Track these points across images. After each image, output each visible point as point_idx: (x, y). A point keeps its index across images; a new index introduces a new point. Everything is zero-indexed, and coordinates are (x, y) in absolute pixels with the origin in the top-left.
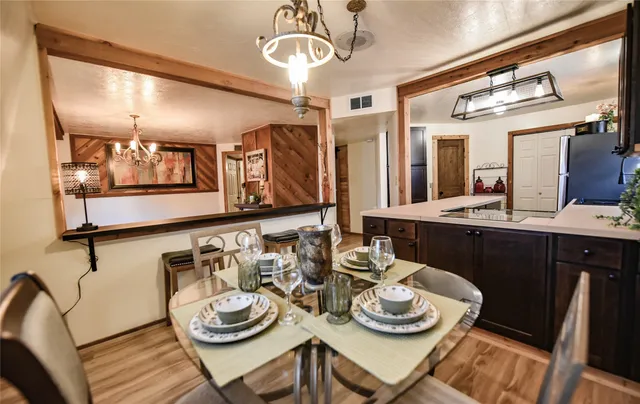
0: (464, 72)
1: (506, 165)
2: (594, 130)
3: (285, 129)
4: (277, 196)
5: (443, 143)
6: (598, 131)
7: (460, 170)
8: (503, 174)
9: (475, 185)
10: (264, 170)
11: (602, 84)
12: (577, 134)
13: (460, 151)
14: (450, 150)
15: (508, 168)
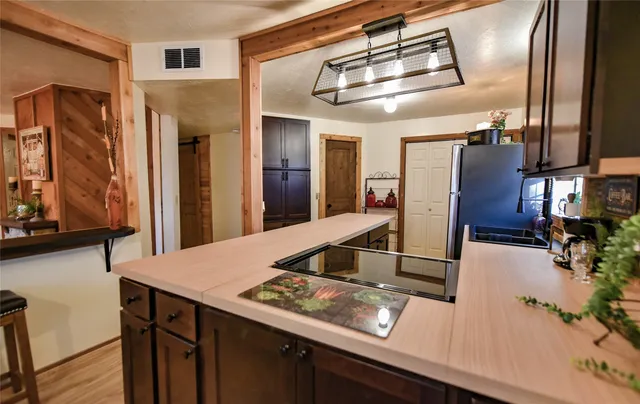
0: (332, 22)
1: (398, 176)
2: (487, 140)
3: (87, 98)
4: (67, 206)
5: (332, 144)
6: (491, 141)
7: (351, 178)
8: (394, 185)
9: (366, 197)
10: (43, 161)
11: (492, 89)
12: (470, 144)
13: (352, 154)
14: (341, 154)
15: (400, 179)
